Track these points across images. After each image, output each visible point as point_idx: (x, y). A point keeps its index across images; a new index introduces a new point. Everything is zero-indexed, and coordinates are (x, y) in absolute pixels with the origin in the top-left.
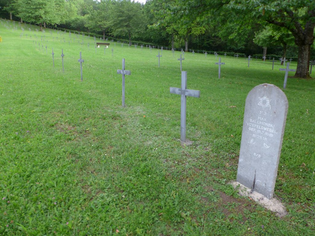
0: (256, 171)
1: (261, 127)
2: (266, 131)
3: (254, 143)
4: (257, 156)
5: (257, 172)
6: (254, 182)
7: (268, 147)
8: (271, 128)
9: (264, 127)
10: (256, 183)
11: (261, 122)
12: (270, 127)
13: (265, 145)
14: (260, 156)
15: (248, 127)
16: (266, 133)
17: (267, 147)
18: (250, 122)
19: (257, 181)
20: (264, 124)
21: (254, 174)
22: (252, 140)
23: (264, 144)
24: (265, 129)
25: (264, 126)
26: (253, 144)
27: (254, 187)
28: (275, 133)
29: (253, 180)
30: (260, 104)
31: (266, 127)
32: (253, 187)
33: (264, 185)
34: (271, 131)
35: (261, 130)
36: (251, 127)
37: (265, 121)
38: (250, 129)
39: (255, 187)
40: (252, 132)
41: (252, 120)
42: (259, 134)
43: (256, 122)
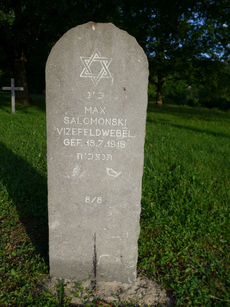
0: (97, 236)
1: (93, 132)
2: (108, 138)
3: (82, 175)
4: (95, 201)
5: (98, 239)
6: (95, 263)
7: (118, 174)
8: (120, 127)
9: (101, 130)
10: (98, 264)
11: (94, 119)
12: (116, 128)
13: (110, 171)
14: (99, 199)
15: (62, 137)
16: (108, 143)
17: (114, 174)
18: (66, 126)
19: (100, 258)
20: (101, 121)
21: (93, 246)
22: (75, 169)
23: (108, 169)
24: (105, 133)
25: (101, 127)
27: (95, 273)
28: (130, 138)
29: (91, 259)
30: (85, 73)
31: (107, 127)
32: (93, 274)
33: (118, 260)
34: (118, 134)
35: (96, 139)
36: (70, 137)
37: (102, 116)
38: (67, 142)
39: (98, 272)
40: (73, 150)
41: (70, 120)
42: (93, 150)
43: (81, 121)
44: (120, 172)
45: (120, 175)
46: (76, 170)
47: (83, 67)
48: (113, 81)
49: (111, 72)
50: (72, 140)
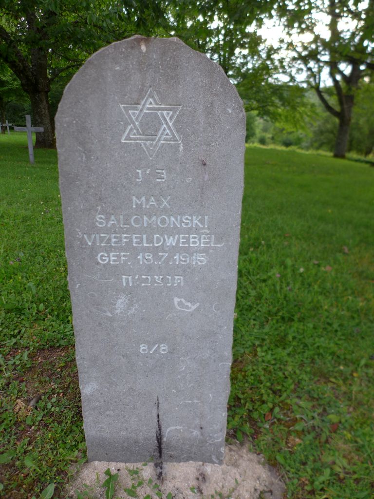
0: (160, 401)
1: (150, 240)
2: (175, 249)
3: (133, 311)
4: (156, 350)
5: (164, 406)
6: (159, 439)
7: (194, 307)
8: (197, 230)
9: (162, 235)
10: (165, 439)
11: (150, 217)
12: (189, 231)
13: (180, 303)
14: (164, 348)
15: (94, 251)
16: (176, 257)
17: (188, 307)
18: (99, 230)
19: (167, 432)
20: (163, 221)
21: (155, 416)
22: (120, 301)
23: (176, 300)
24: (171, 241)
25: (162, 232)
26: (130, 312)
27: (160, 452)
28: (214, 249)
29: (153, 434)
31: (174, 231)
32: (157, 454)
33: (196, 433)
34: (194, 242)
35: (155, 251)
36: (109, 249)
37: (165, 211)
38: (103, 258)
39: (164, 451)
40: (115, 271)
41: (108, 219)
42: (149, 269)
43: (127, 221)
44: (198, 304)
45: (198, 309)
46: (121, 303)
47: (127, 124)
48: (181, 148)
49: (178, 131)
50: (111, 254)
